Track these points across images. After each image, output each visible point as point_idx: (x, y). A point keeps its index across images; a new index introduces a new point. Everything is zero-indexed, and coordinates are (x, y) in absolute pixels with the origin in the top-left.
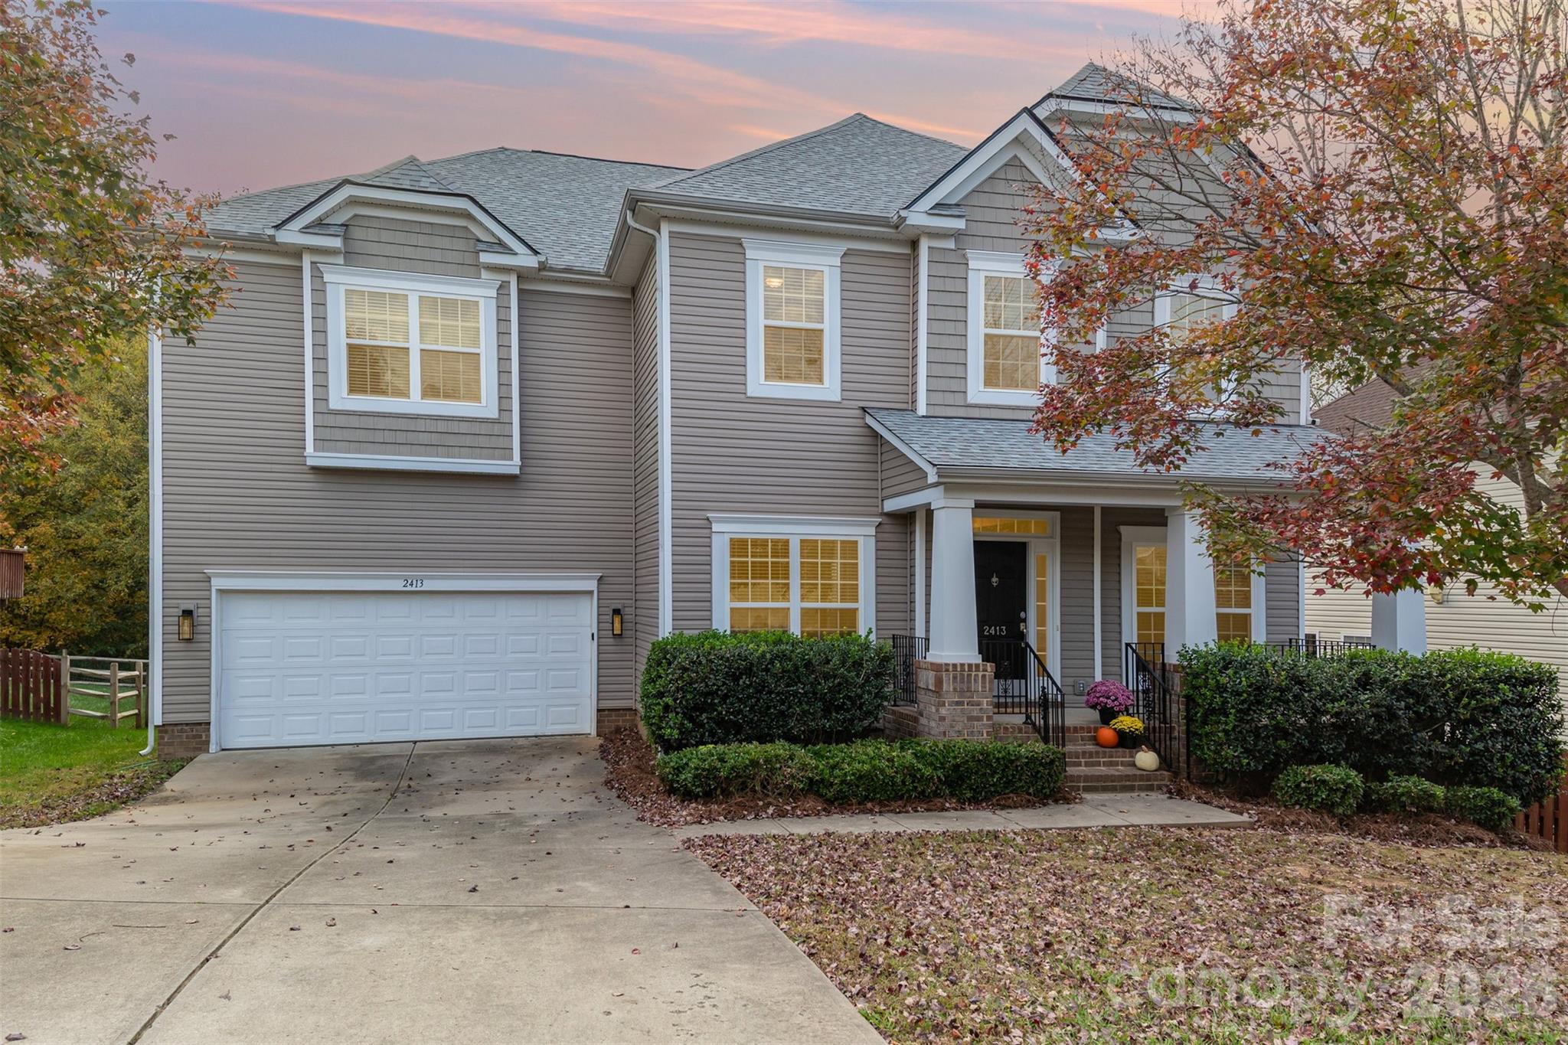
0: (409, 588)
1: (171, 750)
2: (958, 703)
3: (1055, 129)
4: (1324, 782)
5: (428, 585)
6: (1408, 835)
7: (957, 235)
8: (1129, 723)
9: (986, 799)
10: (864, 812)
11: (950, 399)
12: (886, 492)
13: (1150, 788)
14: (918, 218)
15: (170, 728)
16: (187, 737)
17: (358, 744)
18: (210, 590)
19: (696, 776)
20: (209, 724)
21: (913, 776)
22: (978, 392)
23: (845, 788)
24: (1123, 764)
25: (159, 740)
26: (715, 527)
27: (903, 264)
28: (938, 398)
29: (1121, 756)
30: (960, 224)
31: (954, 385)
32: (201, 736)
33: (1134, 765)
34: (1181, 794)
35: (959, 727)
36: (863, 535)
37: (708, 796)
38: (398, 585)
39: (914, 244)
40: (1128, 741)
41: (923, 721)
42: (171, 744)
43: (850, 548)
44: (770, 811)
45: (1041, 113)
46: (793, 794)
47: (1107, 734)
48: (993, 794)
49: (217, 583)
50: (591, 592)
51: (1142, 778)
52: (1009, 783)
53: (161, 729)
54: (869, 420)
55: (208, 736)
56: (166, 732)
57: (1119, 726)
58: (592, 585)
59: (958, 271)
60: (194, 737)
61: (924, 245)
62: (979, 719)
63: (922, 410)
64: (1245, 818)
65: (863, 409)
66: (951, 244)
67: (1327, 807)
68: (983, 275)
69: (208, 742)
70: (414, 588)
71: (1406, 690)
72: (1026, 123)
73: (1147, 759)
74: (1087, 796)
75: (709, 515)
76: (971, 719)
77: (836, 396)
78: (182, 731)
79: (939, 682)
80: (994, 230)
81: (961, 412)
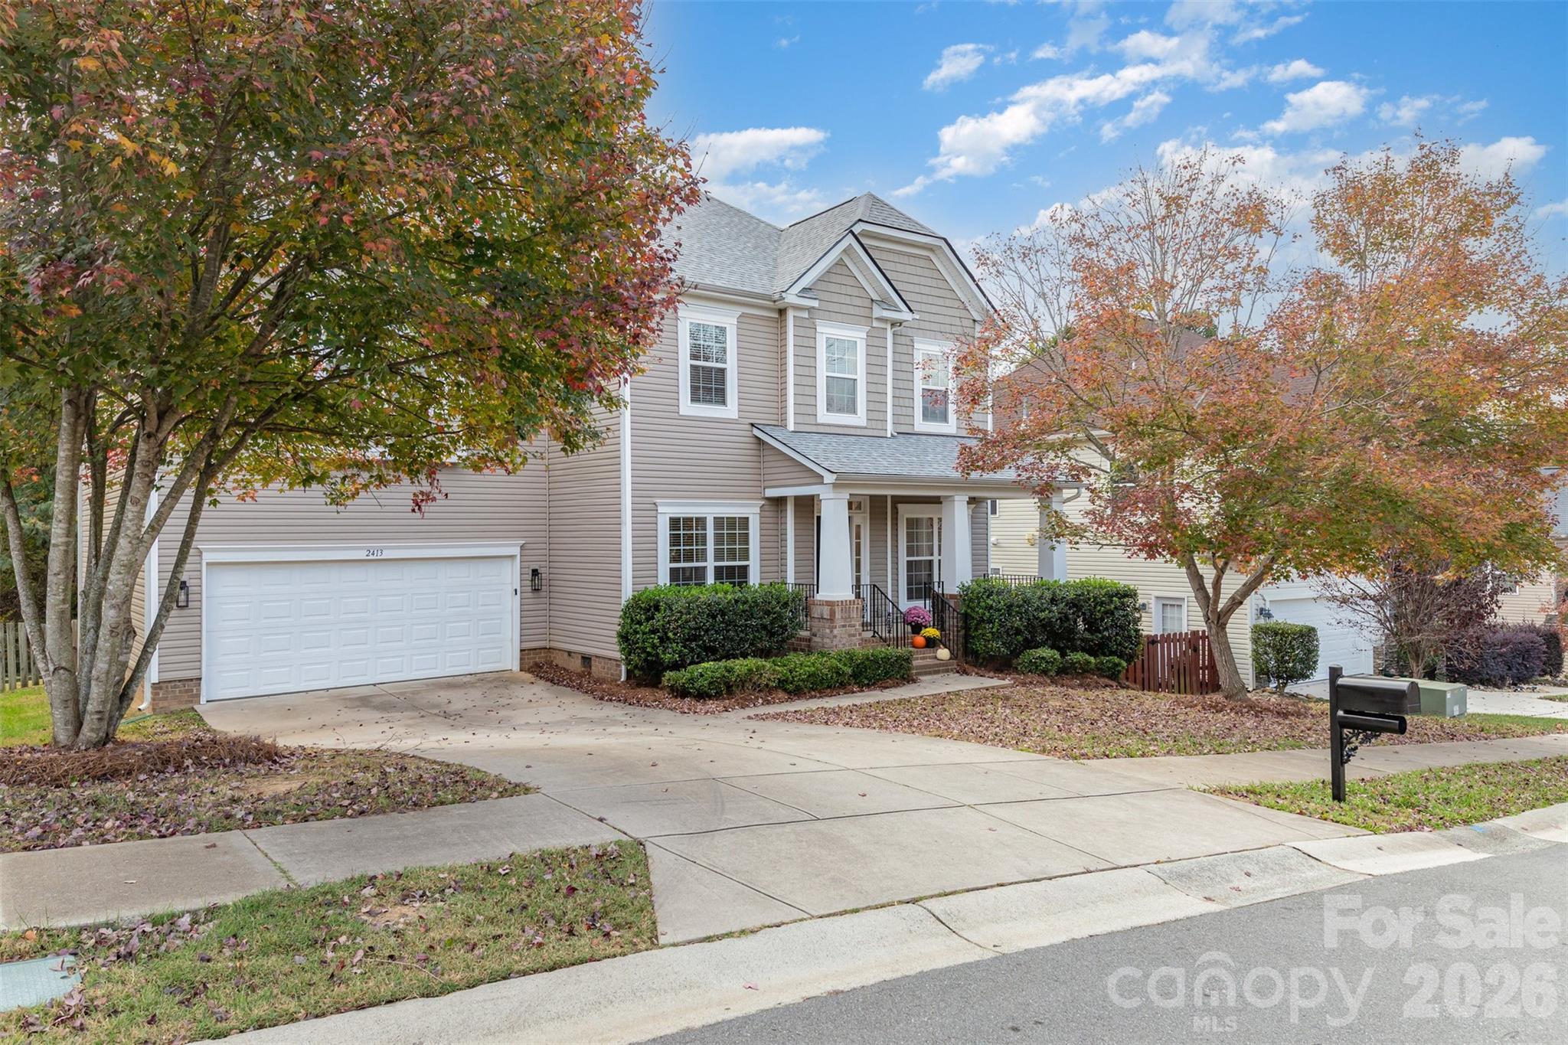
0: (371, 557)
1: (166, 704)
2: (844, 626)
3: (864, 241)
4: (1043, 658)
5: (387, 554)
6: (1081, 685)
7: (810, 309)
8: (932, 632)
9: (874, 684)
10: (812, 697)
11: (808, 420)
12: (767, 483)
13: (947, 671)
14: (791, 298)
15: (164, 685)
16: (180, 692)
17: (328, 690)
18: (200, 563)
19: (710, 683)
20: (200, 679)
21: (837, 673)
22: (824, 416)
23: (801, 683)
24: (930, 658)
25: (155, 694)
26: (660, 509)
27: (775, 325)
28: (800, 419)
29: (929, 653)
30: (815, 304)
31: (809, 410)
32: (192, 690)
33: (936, 657)
34: (965, 672)
35: (844, 641)
36: (751, 511)
37: (718, 696)
38: (362, 555)
39: (782, 312)
40: (931, 643)
41: (815, 639)
42: (165, 699)
43: (745, 522)
44: (760, 701)
45: (857, 229)
46: (769, 689)
47: (919, 640)
48: (878, 680)
49: (208, 557)
50: (512, 557)
51: (943, 665)
52: (887, 673)
53: (156, 687)
54: (756, 432)
55: (199, 690)
56: (161, 688)
57: (926, 634)
58: (516, 551)
59: (810, 333)
60: (187, 691)
61: (791, 315)
62: (854, 635)
63: (791, 427)
64: (1007, 682)
65: (752, 425)
66: (806, 315)
67: (1045, 672)
68: (825, 336)
69: (198, 696)
70: (375, 557)
71: (1075, 604)
72: (850, 239)
73: (943, 653)
74: (922, 678)
75: (658, 501)
76: (850, 635)
77: (734, 415)
78: (175, 687)
79: (832, 613)
80: (835, 307)
81: (814, 429)
